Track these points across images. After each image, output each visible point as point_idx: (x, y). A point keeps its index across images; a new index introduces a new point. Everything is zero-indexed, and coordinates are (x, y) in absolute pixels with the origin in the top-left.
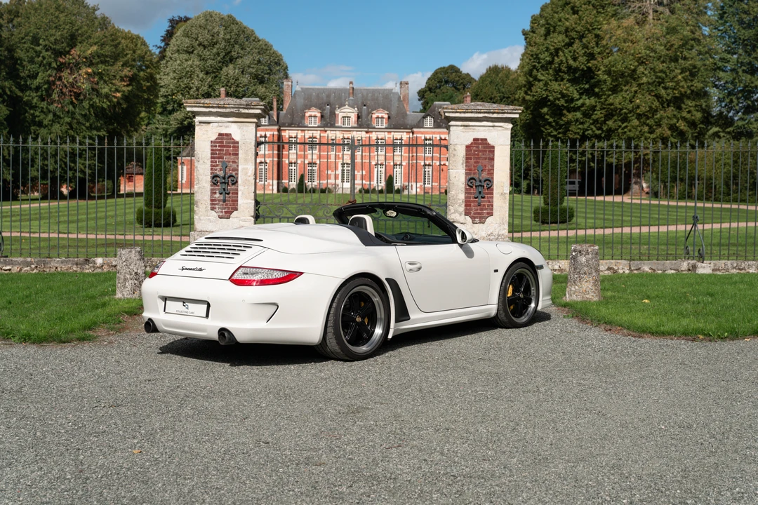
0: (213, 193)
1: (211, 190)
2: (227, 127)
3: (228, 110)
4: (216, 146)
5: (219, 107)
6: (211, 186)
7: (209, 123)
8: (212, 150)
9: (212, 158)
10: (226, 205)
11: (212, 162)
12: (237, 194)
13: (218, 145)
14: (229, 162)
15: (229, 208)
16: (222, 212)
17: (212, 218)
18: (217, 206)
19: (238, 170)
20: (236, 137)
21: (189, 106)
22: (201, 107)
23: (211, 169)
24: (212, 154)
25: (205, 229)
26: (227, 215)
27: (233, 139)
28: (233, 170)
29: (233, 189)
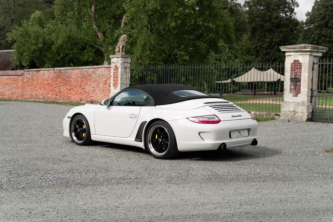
0: (291, 86)
1: (290, 84)
2: (298, 57)
3: (297, 50)
4: (293, 66)
5: (294, 49)
6: (290, 82)
7: (291, 56)
8: (291, 67)
9: (291, 70)
10: (296, 91)
11: (291, 72)
12: (300, 86)
13: (293, 65)
14: (298, 72)
15: (297, 92)
16: (294, 94)
17: (290, 96)
18: (292, 91)
19: (301, 76)
20: (301, 61)
21: (282, 49)
22: (286, 49)
23: (291, 75)
24: (291, 69)
25: (287, 101)
26: (296, 95)
27: (299, 62)
28: (299, 76)
29: (299, 84)
